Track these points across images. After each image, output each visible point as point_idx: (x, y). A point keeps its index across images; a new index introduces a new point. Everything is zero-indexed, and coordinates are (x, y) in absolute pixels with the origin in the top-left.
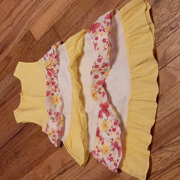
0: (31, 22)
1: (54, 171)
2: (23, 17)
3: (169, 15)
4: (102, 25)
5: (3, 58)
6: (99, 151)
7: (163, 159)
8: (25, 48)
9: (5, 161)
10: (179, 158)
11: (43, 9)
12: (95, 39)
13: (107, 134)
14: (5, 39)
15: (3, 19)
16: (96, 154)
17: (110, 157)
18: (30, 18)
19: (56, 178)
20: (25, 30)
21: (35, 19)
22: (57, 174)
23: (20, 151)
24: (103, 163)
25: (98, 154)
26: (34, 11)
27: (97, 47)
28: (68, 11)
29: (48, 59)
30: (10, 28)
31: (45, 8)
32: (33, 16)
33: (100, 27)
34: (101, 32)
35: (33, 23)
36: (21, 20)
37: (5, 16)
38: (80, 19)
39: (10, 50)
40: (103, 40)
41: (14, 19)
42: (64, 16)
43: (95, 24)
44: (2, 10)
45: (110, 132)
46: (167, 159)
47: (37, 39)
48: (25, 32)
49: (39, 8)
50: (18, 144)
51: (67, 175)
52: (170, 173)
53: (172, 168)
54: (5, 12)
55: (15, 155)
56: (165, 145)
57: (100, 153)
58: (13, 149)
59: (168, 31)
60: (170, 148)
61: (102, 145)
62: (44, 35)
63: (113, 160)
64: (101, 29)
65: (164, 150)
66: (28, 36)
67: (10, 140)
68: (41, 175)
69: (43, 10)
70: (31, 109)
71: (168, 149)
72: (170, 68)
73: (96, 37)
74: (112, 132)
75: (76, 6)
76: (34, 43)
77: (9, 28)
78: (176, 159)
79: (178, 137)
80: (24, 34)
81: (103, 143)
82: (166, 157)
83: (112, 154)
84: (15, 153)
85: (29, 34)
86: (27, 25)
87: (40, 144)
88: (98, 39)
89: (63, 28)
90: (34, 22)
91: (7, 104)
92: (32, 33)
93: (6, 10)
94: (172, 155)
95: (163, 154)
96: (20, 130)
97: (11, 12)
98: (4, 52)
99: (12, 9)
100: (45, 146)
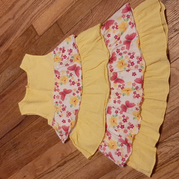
0: (33, 16)
1: (54, 163)
2: (25, 11)
3: (174, 17)
4: (116, 23)
5: (3, 50)
6: (105, 145)
7: (162, 154)
8: (26, 42)
9: (3, 152)
10: (178, 153)
11: (46, 4)
12: (107, 36)
13: (115, 130)
14: (6, 32)
15: (4, 11)
16: (102, 148)
17: (118, 152)
18: (32, 12)
19: (56, 170)
20: (28, 24)
21: (38, 13)
22: (57, 165)
23: (19, 143)
24: (109, 157)
26: (37, 5)
27: (109, 44)
28: (72, 8)
29: (58, 53)
30: (12, 22)
31: (48, 4)
32: (36, 11)
33: (114, 24)
34: (113, 29)
35: (35, 17)
36: (23, 14)
37: (7, 9)
38: (84, 16)
39: (11, 44)
40: (115, 37)
41: (16, 13)
42: (69, 12)
43: (109, 21)
44: (3, 3)
45: (118, 128)
46: (167, 153)
47: (40, 33)
48: (28, 26)
49: (42, 3)
50: (17, 137)
51: (67, 167)
52: (169, 166)
53: (170, 162)
54: (6, 5)
55: (13, 147)
56: (165, 140)
57: (107, 148)
58: (12, 140)
59: (172, 33)
60: (169, 144)
61: (109, 139)
62: (47, 30)
63: (120, 155)
64: (114, 26)
65: (164, 145)
66: (30, 30)
67: (9, 132)
68: (40, 167)
69: (46, 6)
70: (38, 102)
71: (167, 144)
72: (172, 68)
73: (108, 34)
74: (120, 128)
75: (80, 3)
76: (36, 38)
77: (10, 21)
78: (175, 153)
79: (177, 133)
80: (26, 28)
81: (110, 138)
82: (165, 152)
83: (119, 149)
84: (14, 145)
85: (31, 28)
86: (29, 19)
87: (40, 137)
88: (110, 36)
89: (66, 24)
90: (37, 16)
91: (6, 97)
92: (35, 27)
93: (7, 3)
94: (171, 150)
95: (162, 148)
96: (19, 122)
97: (13, 5)
98: (4, 45)
99: (14, 3)
100: (46, 138)
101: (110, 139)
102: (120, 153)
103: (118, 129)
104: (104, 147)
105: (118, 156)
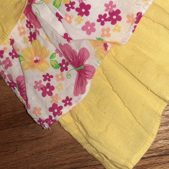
6: (13, 54)
13: (57, 15)
17: (45, 84)
25: (10, 62)
45: (68, 10)
57: (15, 62)
61: (31, 40)
63: (50, 94)
74: (73, 12)
81: (33, 36)
83: (52, 77)
101: (35, 39)
102: (52, 88)
103: (66, 15)
104: (10, 57)
105: (44, 95)
